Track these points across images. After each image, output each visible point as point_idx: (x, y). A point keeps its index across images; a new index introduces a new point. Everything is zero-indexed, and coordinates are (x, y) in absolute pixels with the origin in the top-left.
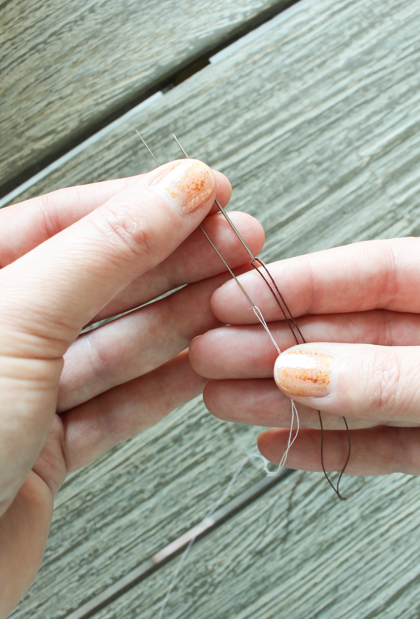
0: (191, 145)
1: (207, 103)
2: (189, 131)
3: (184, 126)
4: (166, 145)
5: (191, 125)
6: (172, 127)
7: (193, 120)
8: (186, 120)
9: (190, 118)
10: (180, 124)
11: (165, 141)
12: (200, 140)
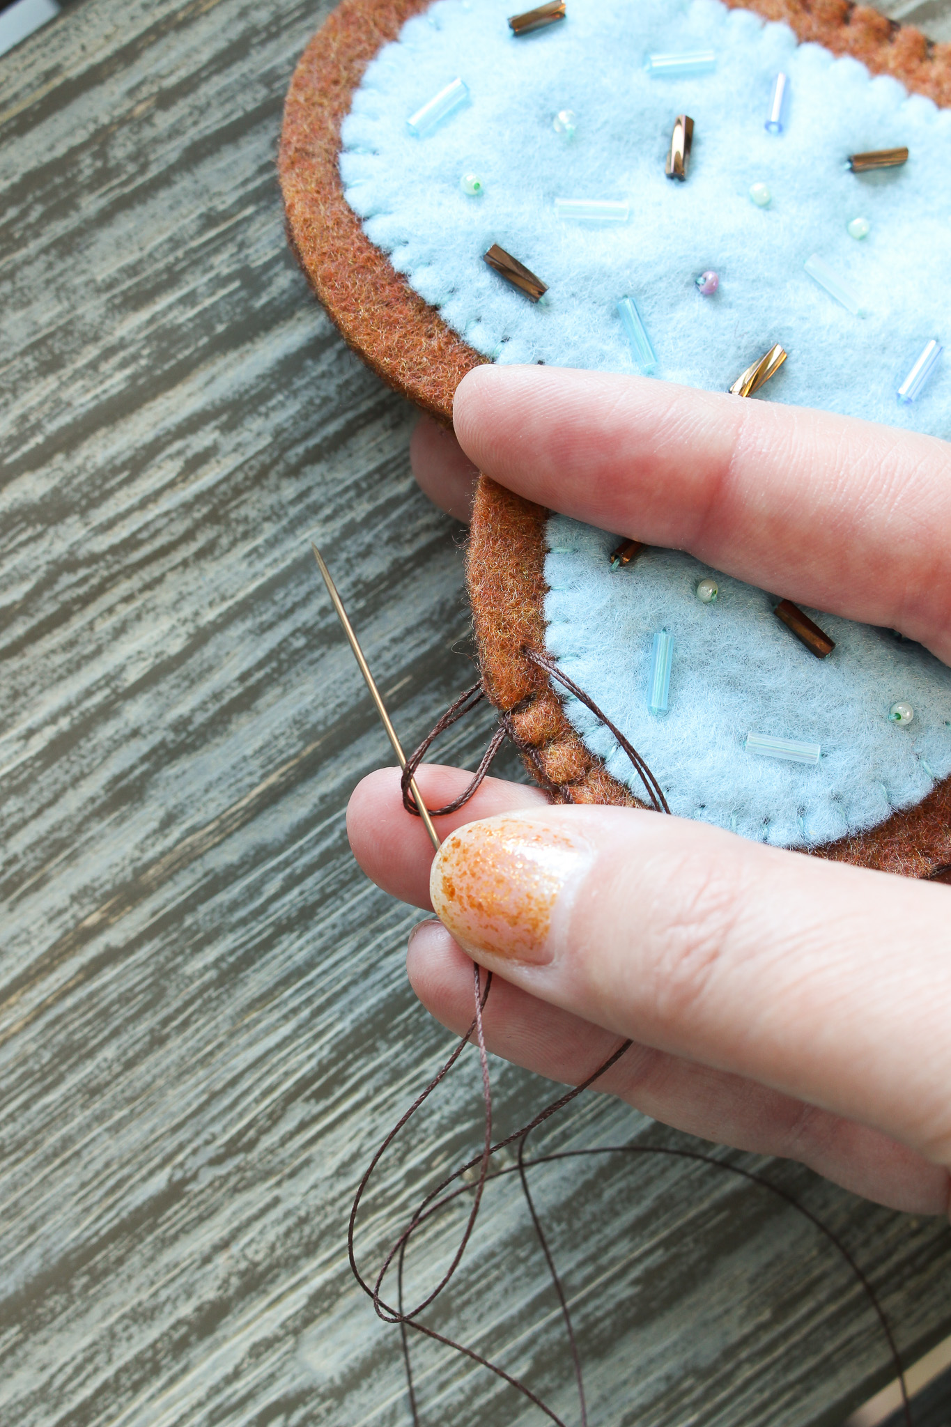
0: (175, 243)
1: (236, 51)
2: (163, 180)
3: (140, 157)
4: (67, 246)
5: (171, 152)
6: (87, 165)
7: (175, 132)
8: (148, 133)
9: (164, 121)
10: (120, 151)
11: (59, 228)
12: (210, 220)
